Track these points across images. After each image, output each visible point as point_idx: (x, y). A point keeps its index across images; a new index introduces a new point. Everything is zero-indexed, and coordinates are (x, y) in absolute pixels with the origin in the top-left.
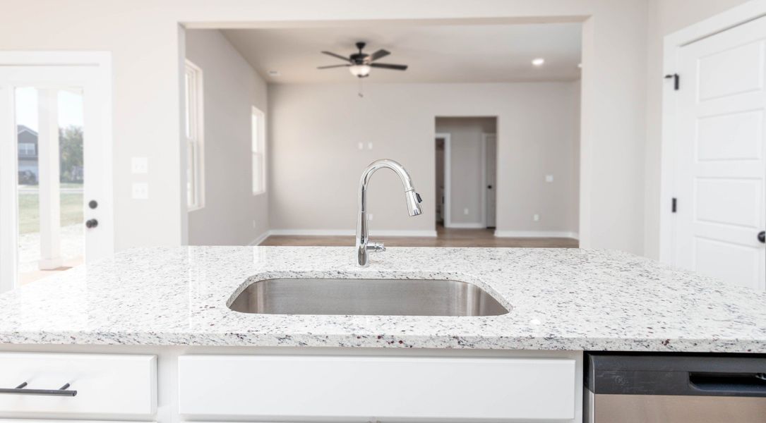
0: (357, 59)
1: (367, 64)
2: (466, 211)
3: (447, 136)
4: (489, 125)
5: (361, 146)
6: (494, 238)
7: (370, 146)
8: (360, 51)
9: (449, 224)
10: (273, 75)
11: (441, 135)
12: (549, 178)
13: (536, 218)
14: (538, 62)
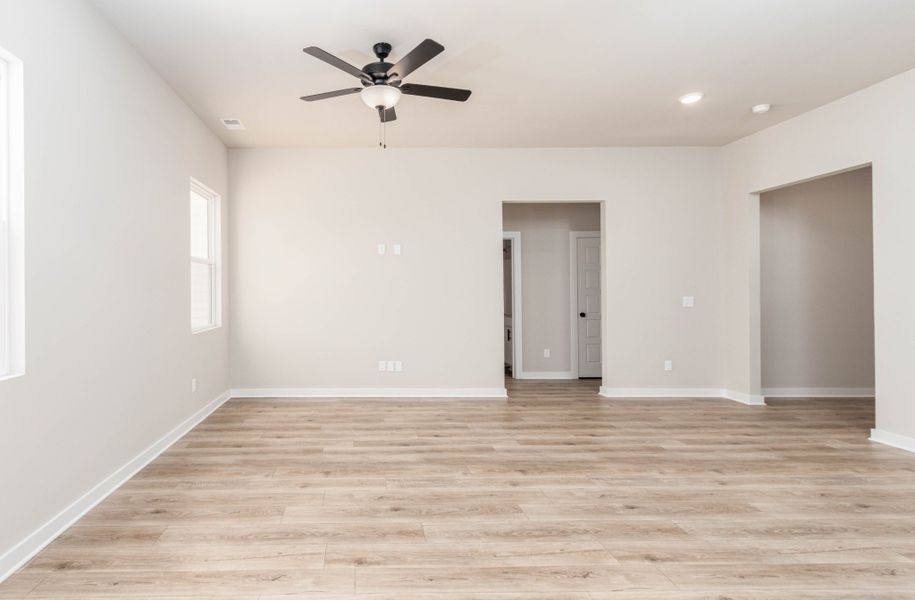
0: (376, 74)
1: (395, 84)
2: (547, 353)
3: (516, 237)
4: (586, 216)
5: (381, 249)
6: (598, 401)
7: (397, 249)
8: (382, 60)
9: (519, 373)
10: (230, 127)
11: (509, 235)
12: (688, 301)
13: (668, 366)
14: (691, 99)
